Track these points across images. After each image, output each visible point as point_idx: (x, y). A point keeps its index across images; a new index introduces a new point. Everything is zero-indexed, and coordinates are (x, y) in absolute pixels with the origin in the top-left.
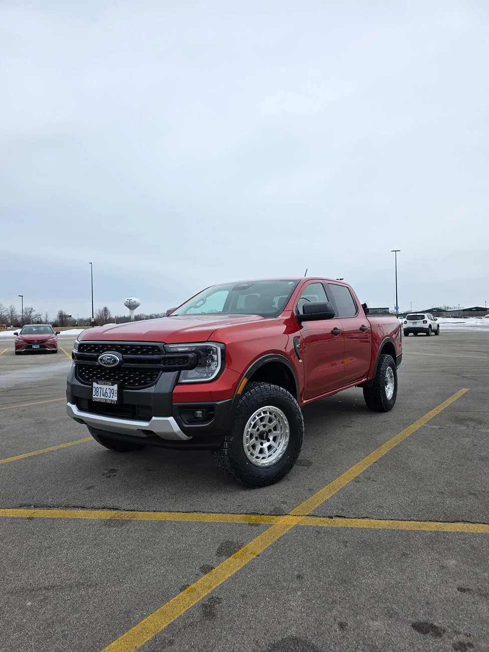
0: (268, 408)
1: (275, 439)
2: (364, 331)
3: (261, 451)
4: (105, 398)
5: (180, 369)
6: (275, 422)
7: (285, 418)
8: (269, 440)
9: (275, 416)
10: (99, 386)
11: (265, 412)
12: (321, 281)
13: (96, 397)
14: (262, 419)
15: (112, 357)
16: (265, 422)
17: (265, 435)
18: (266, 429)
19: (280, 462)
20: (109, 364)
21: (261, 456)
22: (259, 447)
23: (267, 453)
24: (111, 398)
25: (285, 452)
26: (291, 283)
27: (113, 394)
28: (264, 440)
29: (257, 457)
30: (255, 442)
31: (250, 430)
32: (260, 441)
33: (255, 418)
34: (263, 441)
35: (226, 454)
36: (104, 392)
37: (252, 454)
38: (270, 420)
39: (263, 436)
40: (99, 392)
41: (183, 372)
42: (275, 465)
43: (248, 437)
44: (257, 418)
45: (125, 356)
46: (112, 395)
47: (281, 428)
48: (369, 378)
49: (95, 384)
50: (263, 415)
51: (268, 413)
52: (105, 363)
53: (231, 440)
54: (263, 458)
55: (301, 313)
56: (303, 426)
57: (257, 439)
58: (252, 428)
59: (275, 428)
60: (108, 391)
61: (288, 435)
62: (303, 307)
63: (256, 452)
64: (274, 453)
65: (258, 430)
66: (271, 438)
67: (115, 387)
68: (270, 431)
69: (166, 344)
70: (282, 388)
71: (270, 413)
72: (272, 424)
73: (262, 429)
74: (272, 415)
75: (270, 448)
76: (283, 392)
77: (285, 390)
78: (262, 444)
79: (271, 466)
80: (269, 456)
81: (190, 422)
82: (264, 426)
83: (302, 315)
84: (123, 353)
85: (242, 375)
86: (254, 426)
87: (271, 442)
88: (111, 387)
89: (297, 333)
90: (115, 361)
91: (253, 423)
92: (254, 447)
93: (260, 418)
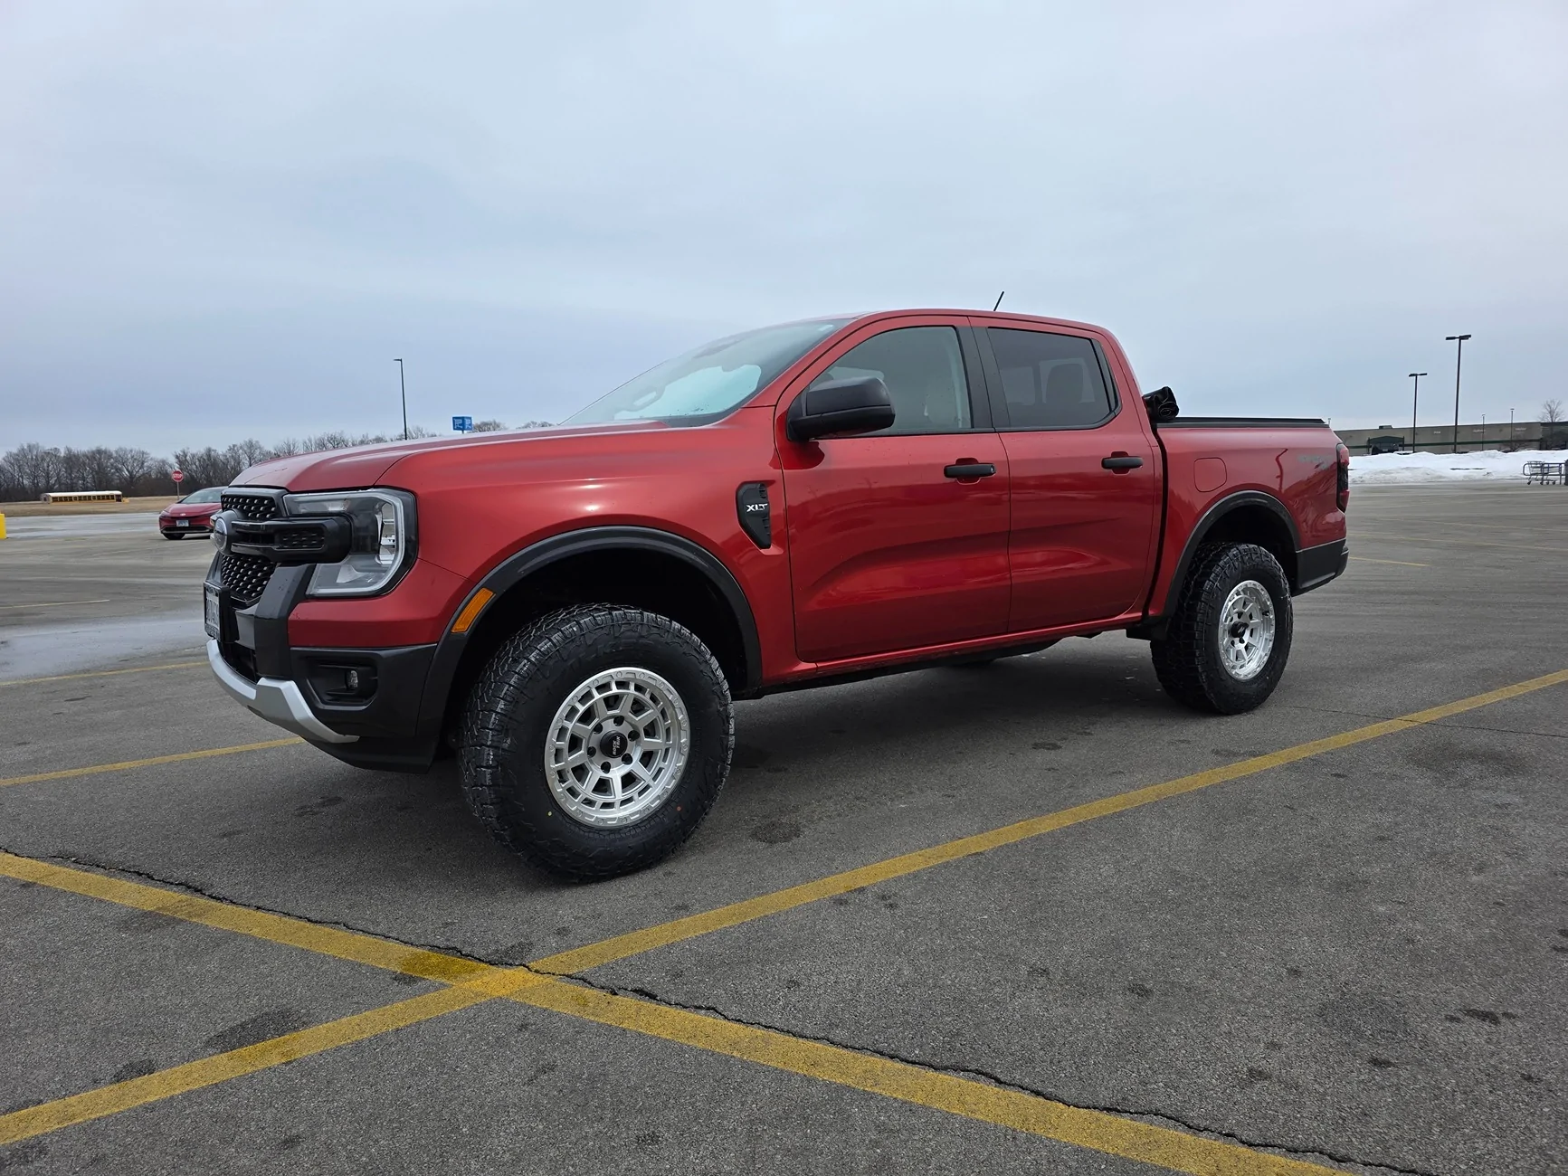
0: (628, 673)
1: (647, 758)
3: (603, 786)
5: (315, 559)
6: (650, 714)
7: (679, 703)
8: (628, 760)
9: (653, 698)
11: (620, 684)
14: (612, 702)
16: (624, 709)
17: (616, 744)
18: (625, 729)
19: (651, 818)
21: (600, 799)
22: (596, 774)
23: (618, 792)
25: (672, 795)
28: (614, 757)
29: (590, 803)
30: (585, 760)
31: (570, 725)
32: (600, 758)
33: (588, 696)
34: (610, 760)
35: (488, 782)
37: (573, 792)
38: (638, 707)
39: (612, 748)
41: (320, 567)
42: (636, 825)
43: (564, 744)
44: (597, 696)
47: (668, 731)
48: (1151, 613)
50: (615, 690)
51: (632, 687)
53: (506, 746)
54: (606, 805)
56: (732, 731)
57: (591, 752)
58: (581, 720)
59: (651, 731)
61: (686, 750)
63: (586, 788)
64: (640, 793)
65: (598, 728)
66: (636, 756)
68: (634, 735)
69: (290, 493)
70: (676, 625)
71: (638, 688)
72: (641, 720)
73: (610, 727)
74: (644, 694)
75: (629, 780)
76: (679, 634)
77: (686, 631)
78: (606, 768)
79: (626, 827)
80: (624, 802)
81: (337, 699)
82: (619, 720)
86: (587, 717)
87: (636, 766)
91: (582, 709)
92: (581, 772)
93: (606, 700)
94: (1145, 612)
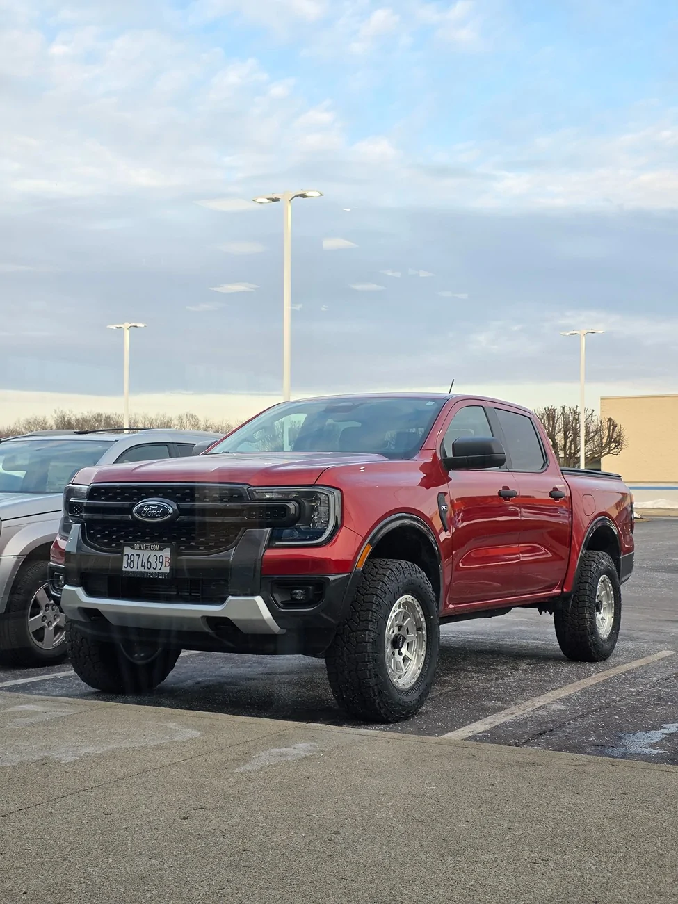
2: (557, 498)
4: (146, 570)
5: (273, 525)
10: (135, 552)
12: (482, 403)
13: (129, 569)
15: (160, 507)
20: (154, 517)
24: (158, 570)
26: (430, 403)
27: (162, 563)
36: (145, 560)
40: (135, 562)
41: (276, 529)
45: (184, 505)
46: (159, 565)
48: (565, 590)
49: (127, 550)
52: (146, 517)
55: (450, 455)
60: (152, 560)
62: (453, 444)
67: (167, 553)
69: (251, 486)
81: (286, 605)
83: (450, 459)
84: (176, 500)
85: (365, 539)
88: (159, 553)
89: (442, 488)
90: (165, 512)
94: (562, 590)
